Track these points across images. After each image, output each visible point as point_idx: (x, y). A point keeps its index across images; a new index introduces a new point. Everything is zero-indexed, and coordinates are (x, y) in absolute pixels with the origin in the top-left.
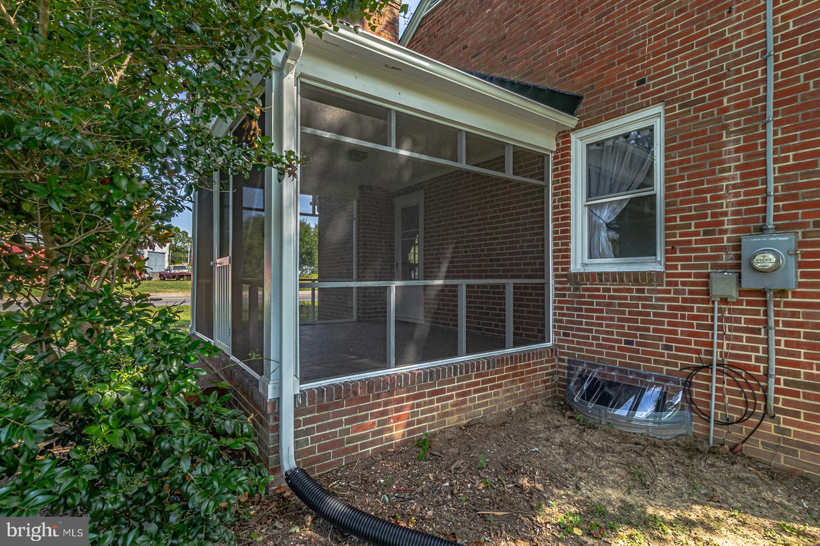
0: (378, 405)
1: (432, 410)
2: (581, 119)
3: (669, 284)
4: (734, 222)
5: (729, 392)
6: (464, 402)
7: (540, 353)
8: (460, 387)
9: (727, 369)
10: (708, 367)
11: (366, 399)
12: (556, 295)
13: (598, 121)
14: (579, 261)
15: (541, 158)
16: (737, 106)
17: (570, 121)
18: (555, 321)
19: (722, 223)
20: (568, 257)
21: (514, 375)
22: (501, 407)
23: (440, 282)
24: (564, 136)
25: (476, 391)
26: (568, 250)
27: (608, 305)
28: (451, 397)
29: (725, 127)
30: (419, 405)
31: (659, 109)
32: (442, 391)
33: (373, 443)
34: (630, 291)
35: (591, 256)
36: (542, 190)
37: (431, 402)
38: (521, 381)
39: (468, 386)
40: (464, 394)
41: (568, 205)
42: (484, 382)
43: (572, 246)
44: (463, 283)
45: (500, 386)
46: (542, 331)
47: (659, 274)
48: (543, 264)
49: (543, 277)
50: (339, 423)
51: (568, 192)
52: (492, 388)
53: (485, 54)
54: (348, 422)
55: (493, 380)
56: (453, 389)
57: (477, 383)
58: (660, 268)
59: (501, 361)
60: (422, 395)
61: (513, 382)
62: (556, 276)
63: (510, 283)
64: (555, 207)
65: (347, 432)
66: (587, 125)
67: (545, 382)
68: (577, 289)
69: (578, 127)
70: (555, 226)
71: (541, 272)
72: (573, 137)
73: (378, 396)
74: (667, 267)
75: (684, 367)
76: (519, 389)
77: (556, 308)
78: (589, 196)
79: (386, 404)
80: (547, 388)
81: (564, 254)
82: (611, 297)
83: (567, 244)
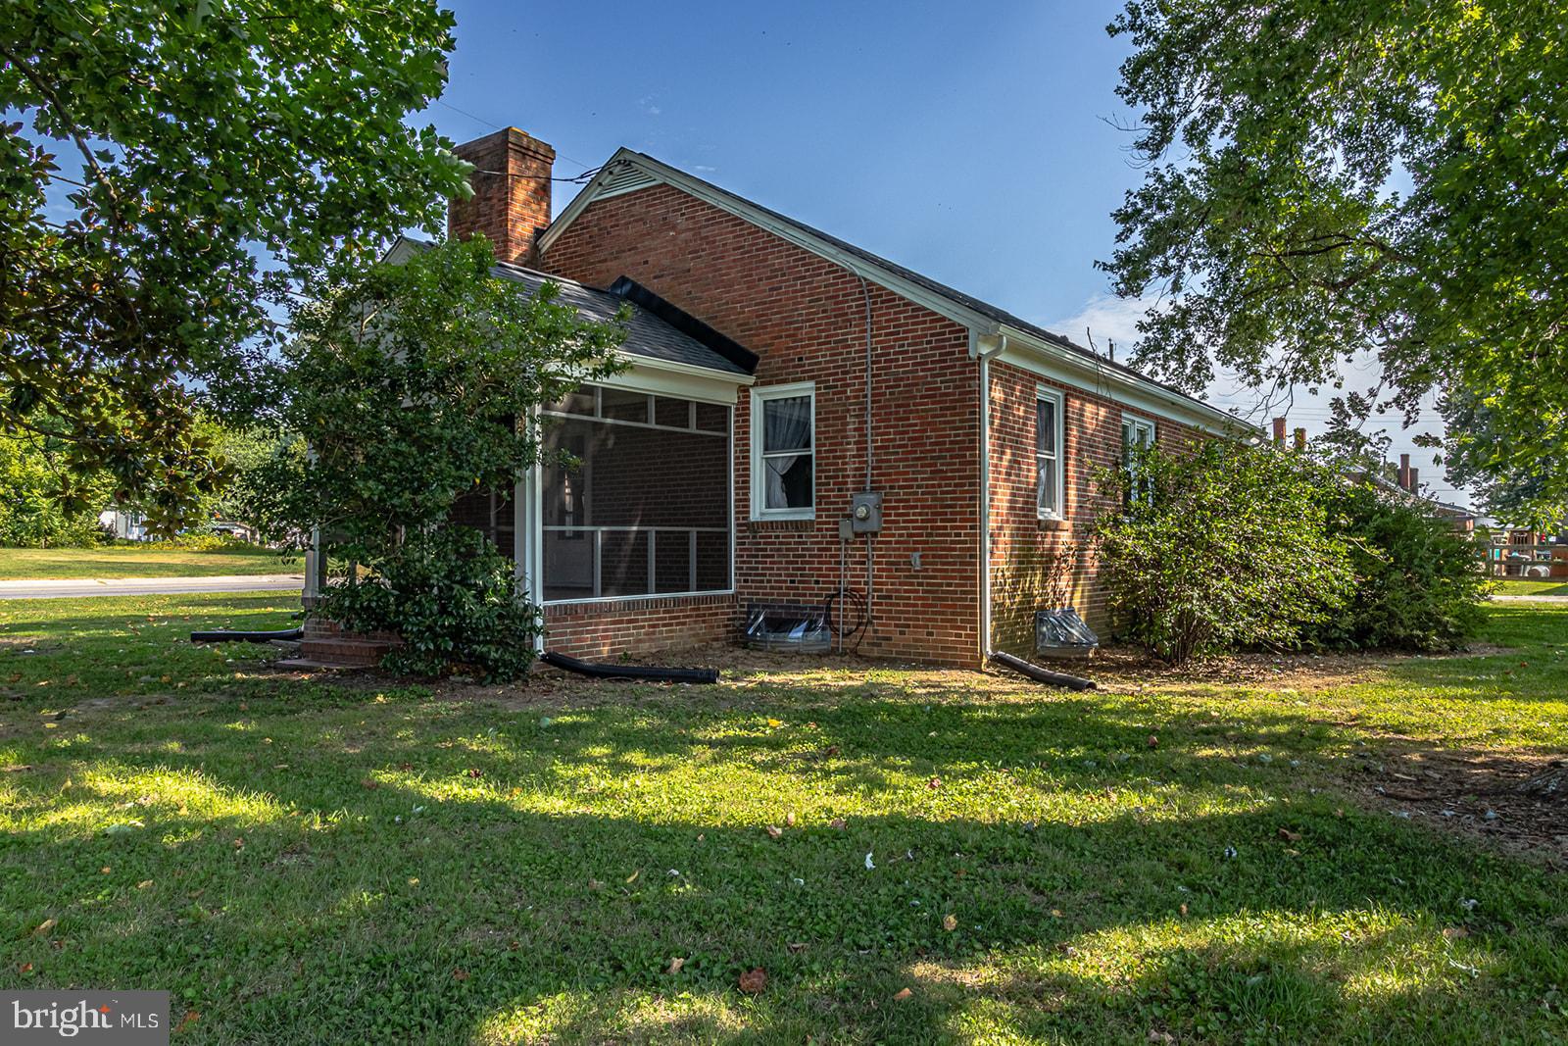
0: (590, 624)
1: (628, 635)
2: (758, 377)
3: (818, 530)
4: (854, 483)
5: (852, 610)
6: (654, 633)
7: (722, 598)
8: (650, 620)
9: (850, 593)
10: (838, 595)
11: (583, 618)
12: (738, 544)
13: (770, 383)
14: (757, 511)
15: (723, 410)
16: (856, 397)
17: (750, 380)
18: (737, 568)
19: (846, 483)
20: (748, 506)
21: (697, 616)
22: (685, 643)
23: (635, 528)
24: (744, 390)
25: (664, 625)
26: (748, 500)
27: (779, 550)
28: (643, 627)
29: (848, 411)
30: (619, 630)
31: (812, 384)
32: (637, 621)
33: (587, 654)
34: (793, 537)
35: (768, 506)
36: (725, 441)
37: (628, 629)
38: (704, 622)
39: (658, 619)
40: (654, 626)
41: (748, 457)
42: (671, 618)
43: (751, 496)
44: (652, 530)
45: (684, 624)
46: (725, 581)
47: (812, 522)
48: (725, 513)
49: (725, 526)
50: (565, 634)
51: (748, 445)
52: (678, 624)
53: (668, 279)
54: (572, 633)
55: (678, 617)
56: (645, 620)
57: (665, 619)
58: (813, 517)
59: (686, 601)
60: (621, 622)
61: (696, 622)
62: (738, 525)
63: (693, 531)
64: (737, 458)
65: (570, 641)
66: (763, 384)
67: (726, 626)
68: (754, 537)
69: (755, 385)
70: (737, 476)
71: (724, 521)
72: (752, 391)
73: (591, 617)
74: (818, 516)
75: (827, 596)
76: (701, 629)
77: (737, 556)
78: (766, 448)
79: (597, 624)
80: (728, 632)
81: (744, 503)
82: (781, 543)
83: (747, 494)
